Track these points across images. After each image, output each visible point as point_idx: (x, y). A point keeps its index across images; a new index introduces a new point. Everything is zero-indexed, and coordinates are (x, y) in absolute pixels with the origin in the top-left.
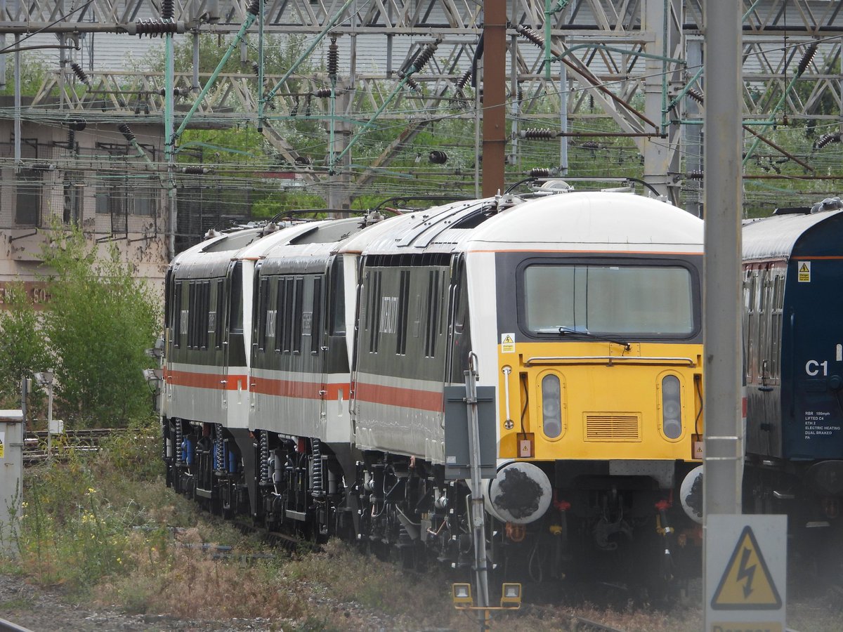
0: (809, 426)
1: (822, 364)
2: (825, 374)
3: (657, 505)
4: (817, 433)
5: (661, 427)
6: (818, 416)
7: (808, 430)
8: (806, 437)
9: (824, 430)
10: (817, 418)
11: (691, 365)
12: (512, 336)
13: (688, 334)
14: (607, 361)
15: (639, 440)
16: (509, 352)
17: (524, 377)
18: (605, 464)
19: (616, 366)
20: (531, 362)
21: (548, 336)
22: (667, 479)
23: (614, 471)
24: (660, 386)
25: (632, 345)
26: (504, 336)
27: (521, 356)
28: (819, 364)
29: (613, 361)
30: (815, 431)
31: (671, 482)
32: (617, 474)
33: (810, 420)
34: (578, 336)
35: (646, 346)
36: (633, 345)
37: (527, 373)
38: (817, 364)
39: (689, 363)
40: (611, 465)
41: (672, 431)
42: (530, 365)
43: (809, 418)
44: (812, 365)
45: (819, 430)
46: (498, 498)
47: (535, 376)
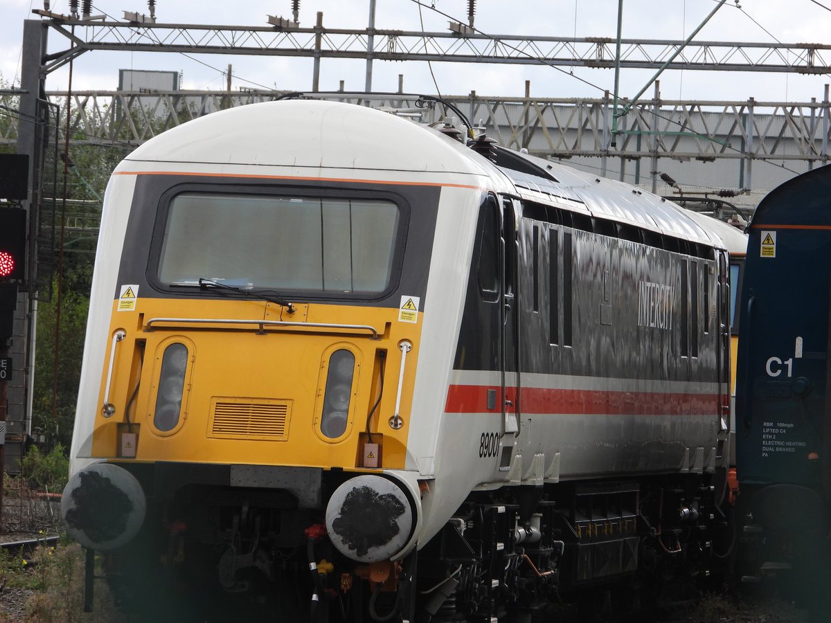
0: (768, 440)
1: (786, 363)
2: (790, 375)
3: (306, 531)
4: (777, 449)
5: (319, 421)
6: (780, 428)
7: (765, 446)
8: (763, 454)
9: (786, 446)
10: (777, 431)
11: (374, 336)
12: (135, 288)
13: (378, 294)
14: (257, 327)
15: (285, 438)
16: (129, 310)
17: (140, 345)
18: (225, 470)
19: (270, 335)
20: (152, 324)
21: (184, 290)
22: (310, 495)
23: (237, 481)
24: (327, 365)
25: (295, 306)
26: (124, 288)
27: (142, 315)
28: (783, 362)
29: (265, 328)
30: (775, 446)
31: (316, 499)
32: (241, 485)
33: (770, 433)
34: (226, 291)
35: (315, 308)
36: (299, 308)
37: (145, 340)
38: (779, 362)
39: (371, 333)
40: (232, 472)
41: (333, 426)
42: (152, 329)
43: (768, 430)
44: (774, 363)
45: (779, 446)
46: (69, 512)
47: (156, 345)
